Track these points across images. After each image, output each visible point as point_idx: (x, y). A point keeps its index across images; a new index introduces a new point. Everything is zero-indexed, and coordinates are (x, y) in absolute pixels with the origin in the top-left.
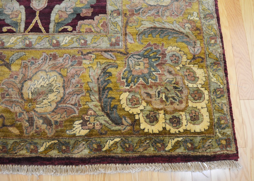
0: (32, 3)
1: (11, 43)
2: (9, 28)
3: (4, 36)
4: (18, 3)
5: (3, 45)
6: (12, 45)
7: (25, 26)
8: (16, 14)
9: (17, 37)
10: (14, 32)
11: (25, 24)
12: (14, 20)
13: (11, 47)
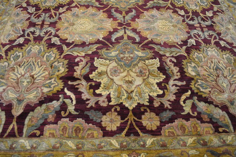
0: (230, 110)
1: (230, 140)
2: (223, 129)
3: (223, 135)
4: (220, 109)
5: (225, 143)
6: (231, 142)
7: (233, 127)
8: (223, 118)
9: (232, 136)
10: (228, 132)
11: (232, 125)
12: (224, 122)
13: (231, 144)
